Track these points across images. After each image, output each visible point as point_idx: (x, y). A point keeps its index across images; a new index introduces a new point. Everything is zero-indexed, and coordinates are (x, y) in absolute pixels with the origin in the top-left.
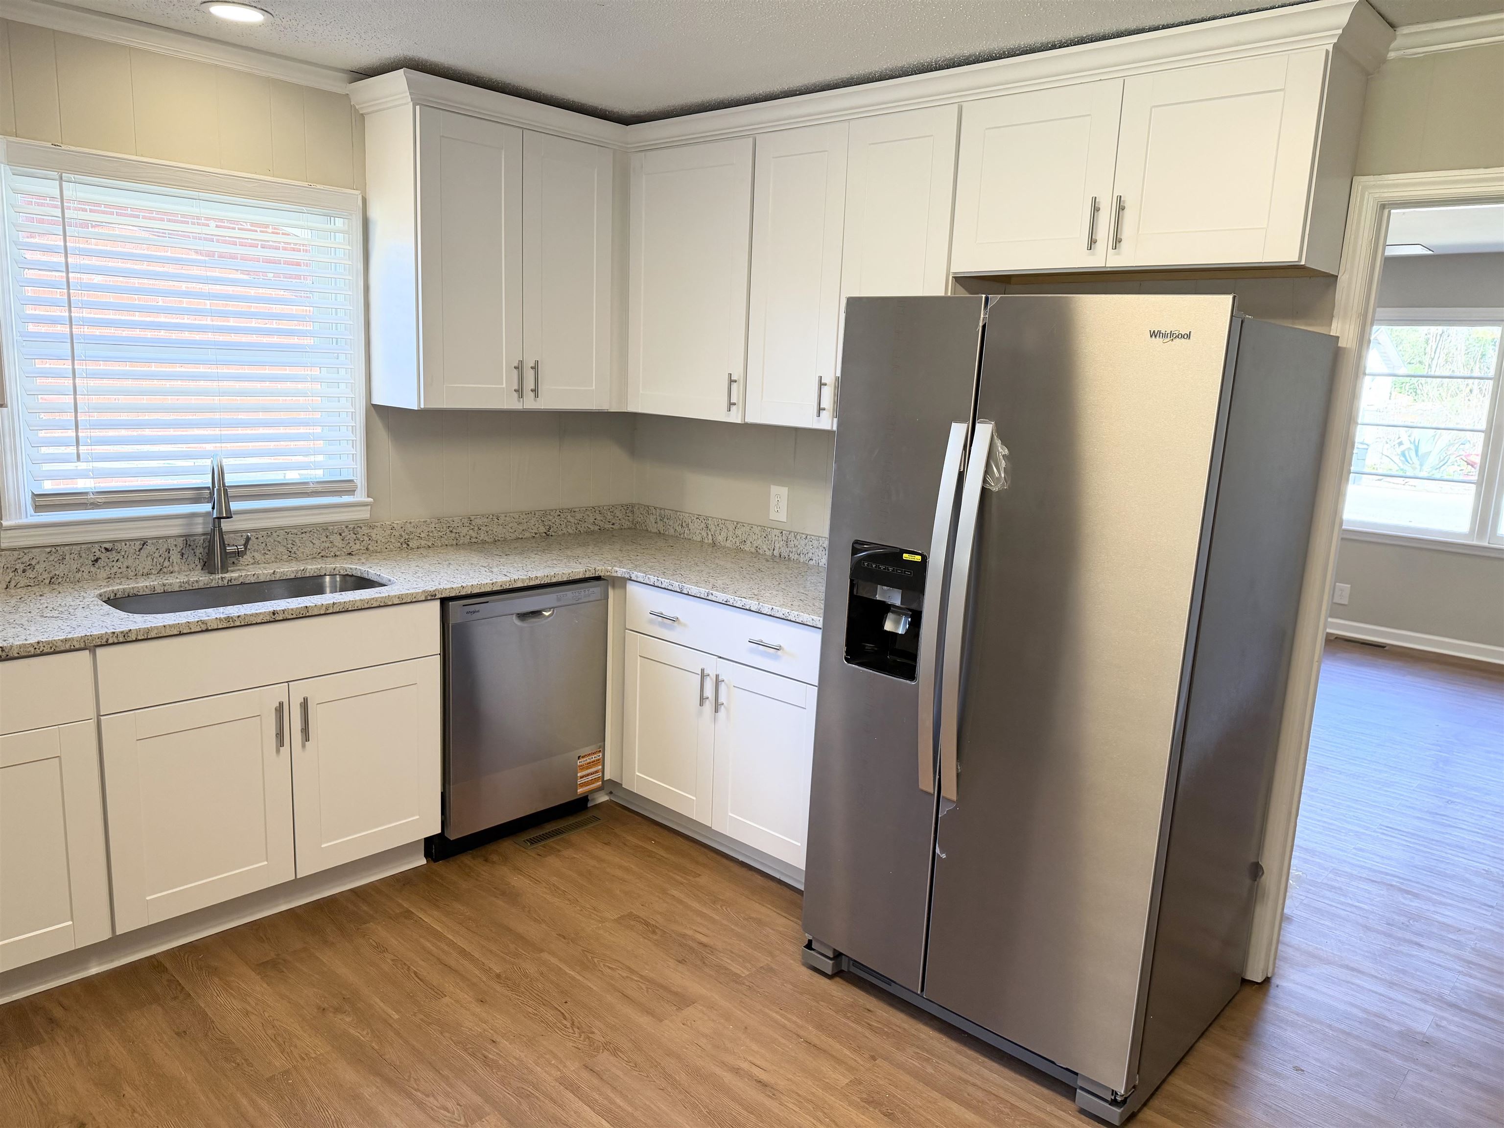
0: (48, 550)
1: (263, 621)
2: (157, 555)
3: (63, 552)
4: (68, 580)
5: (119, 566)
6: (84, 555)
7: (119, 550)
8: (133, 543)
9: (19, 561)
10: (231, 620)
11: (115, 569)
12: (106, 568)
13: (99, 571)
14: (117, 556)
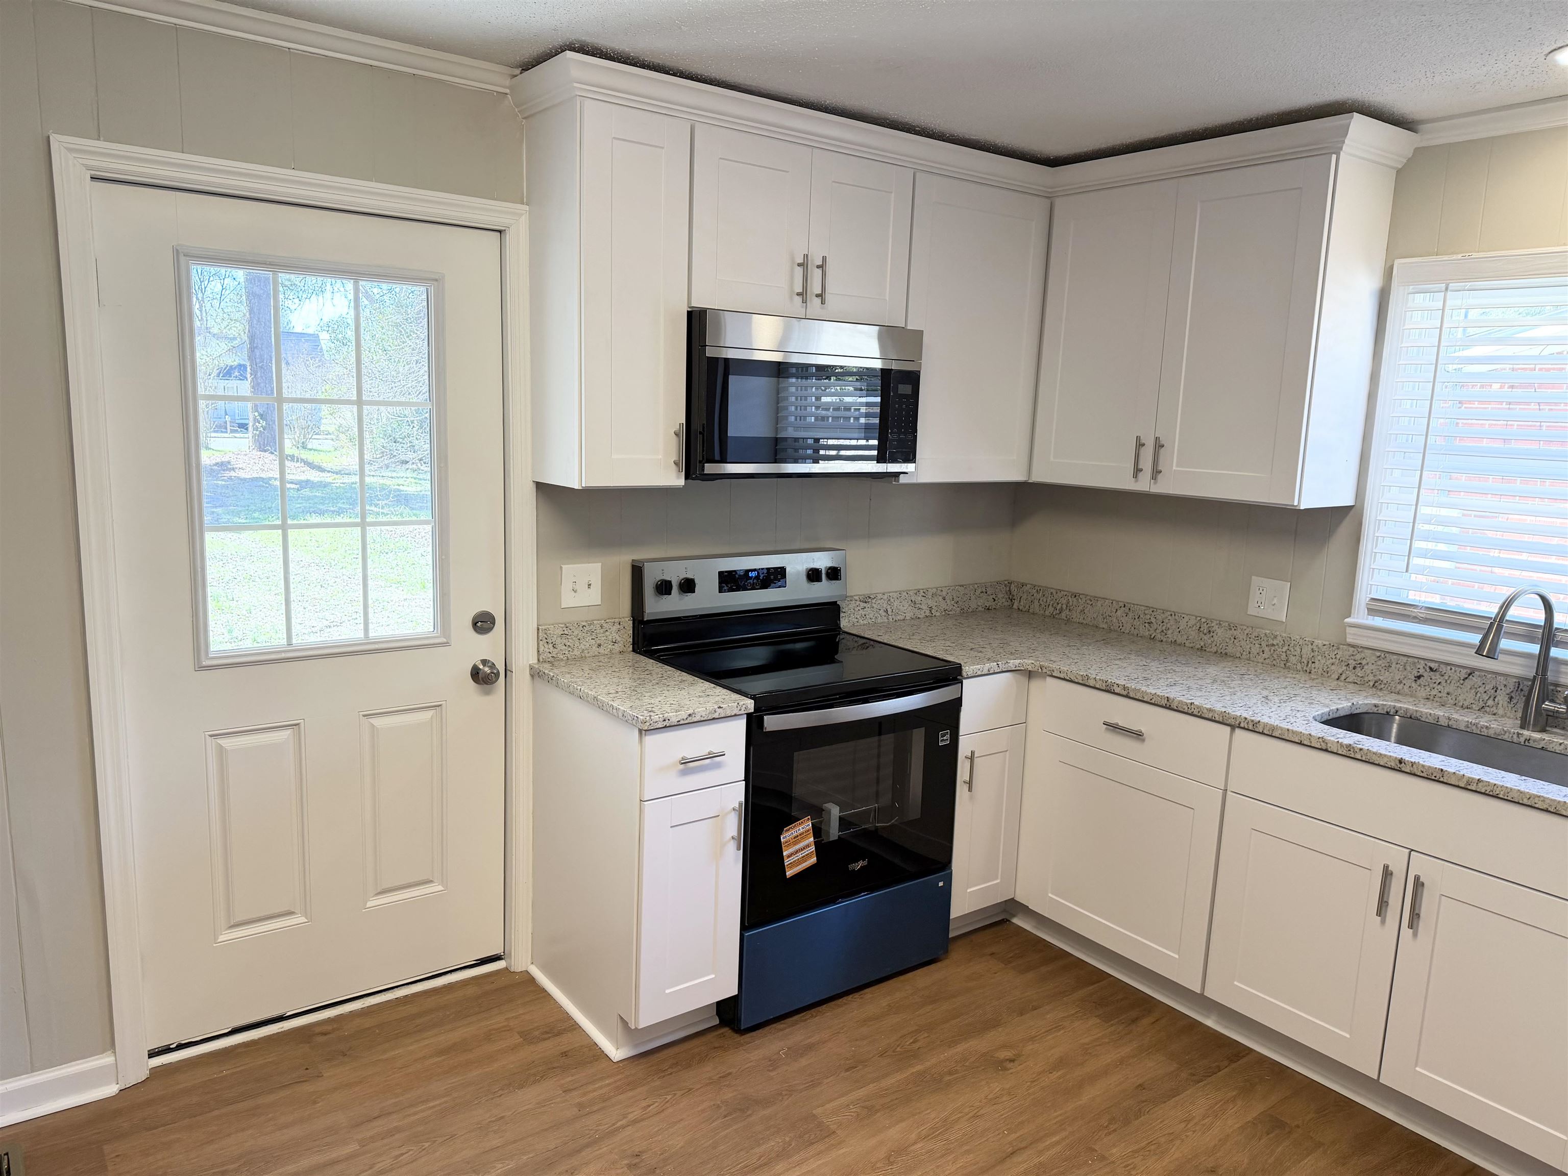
0: (1378, 654)
1: (1387, 765)
2: (1481, 690)
3: (1391, 660)
4: (1389, 688)
5: (1440, 690)
6: (1408, 668)
7: (1443, 673)
8: (1460, 669)
9: (1352, 657)
10: (1352, 750)
11: (1434, 692)
12: (1426, 687)
13: (1419, 688)
14: (1440, 678)
